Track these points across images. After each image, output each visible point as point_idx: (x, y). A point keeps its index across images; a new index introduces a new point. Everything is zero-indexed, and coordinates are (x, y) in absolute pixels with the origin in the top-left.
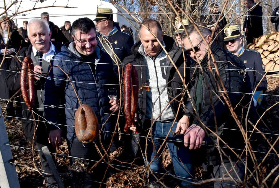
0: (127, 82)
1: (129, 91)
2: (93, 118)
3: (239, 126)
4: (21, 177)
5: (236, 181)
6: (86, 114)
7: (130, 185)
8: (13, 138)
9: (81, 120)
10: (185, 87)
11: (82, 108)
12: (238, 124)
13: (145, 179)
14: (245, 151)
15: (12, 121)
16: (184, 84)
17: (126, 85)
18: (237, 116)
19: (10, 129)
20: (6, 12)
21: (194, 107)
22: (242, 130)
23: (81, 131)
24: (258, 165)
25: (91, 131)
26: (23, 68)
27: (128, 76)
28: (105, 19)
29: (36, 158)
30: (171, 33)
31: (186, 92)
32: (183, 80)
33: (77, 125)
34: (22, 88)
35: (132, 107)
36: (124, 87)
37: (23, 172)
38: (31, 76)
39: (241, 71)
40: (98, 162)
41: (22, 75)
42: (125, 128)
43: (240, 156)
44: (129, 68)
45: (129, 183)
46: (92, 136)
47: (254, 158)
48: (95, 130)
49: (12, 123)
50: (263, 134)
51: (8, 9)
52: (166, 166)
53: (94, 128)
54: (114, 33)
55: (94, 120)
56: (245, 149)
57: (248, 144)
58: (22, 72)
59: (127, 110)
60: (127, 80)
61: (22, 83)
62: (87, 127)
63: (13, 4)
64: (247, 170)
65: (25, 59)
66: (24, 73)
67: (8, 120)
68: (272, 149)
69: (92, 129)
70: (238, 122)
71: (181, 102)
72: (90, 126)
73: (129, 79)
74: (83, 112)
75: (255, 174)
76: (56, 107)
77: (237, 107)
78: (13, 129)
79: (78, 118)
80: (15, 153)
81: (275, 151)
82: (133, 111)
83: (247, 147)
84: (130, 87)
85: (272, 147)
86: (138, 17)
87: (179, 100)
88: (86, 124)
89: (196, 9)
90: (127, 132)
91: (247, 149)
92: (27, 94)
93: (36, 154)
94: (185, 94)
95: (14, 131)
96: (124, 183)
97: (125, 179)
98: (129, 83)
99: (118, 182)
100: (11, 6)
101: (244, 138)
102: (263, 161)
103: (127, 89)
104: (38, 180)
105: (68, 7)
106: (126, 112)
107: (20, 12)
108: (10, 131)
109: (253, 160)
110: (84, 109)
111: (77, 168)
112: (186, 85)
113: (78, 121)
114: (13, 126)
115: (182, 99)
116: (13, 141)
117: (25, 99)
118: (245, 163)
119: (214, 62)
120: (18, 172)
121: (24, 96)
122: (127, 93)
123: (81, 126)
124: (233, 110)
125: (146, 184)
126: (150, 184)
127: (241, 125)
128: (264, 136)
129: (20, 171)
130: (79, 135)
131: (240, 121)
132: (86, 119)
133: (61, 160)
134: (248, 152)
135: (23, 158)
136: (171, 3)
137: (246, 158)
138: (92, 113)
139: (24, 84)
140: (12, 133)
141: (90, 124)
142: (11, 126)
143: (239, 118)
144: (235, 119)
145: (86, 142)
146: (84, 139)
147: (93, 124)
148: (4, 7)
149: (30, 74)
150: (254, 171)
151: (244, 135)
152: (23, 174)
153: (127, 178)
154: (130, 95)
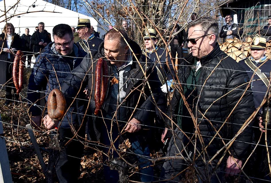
0: (98, 72)
1: (100, 80)
2: (62, 100)
3: (190, 113)
4: (12, 149)
5: (186, 160)
6: (57, 97)
7: (100, 161)
8: (8, 119)
9: (53, 102)
10: (145, 79)
11: (54, 92)
12: (189, 112)
13: (109, 156)
14: (195, 135)
15: (10, 105)
16: (145, 76)
17: (97, 75)
18: (189, 105)
19: (7, 111)
20: (5, 14)
21: (153, 96)
22: (193, 117)
23: (52, 110)
24: (205, 148)
25: (60, 111)
26: (16, 59)
27: (99, 67)
28: (85, 26)
29: (26, 136)
30: (138, 41)
31: (147, 83)
32: (145, 74)
33: (49, 105)
34: (14, 75)
35: (102, 94)
36: (96, 76)
37: (14, 146)
38: (21, 66)
39: (193, 67)
40: (71, 139)
41: (14, 65)
42: (95, 111)
43: (190, 138)
44: (100, 62)
45: (99, 159)
46: (61, 115)
47: (202, 141)
48: (63, 110)
49: (10, 107)
50: (210, 122)
51: (7, 12)
52: (130, 147)
53: (63, 108)
54: (92, 38)
55: (63, 102)
56: (195, 133)
57: (197, 129)
58: (15, 62)
59: (96, 96)
60: (98, 71)
61: (14, 71)
62: (57, 108)
63: (11, 8)
64: (196, 150)
65: (17, 52)
66: (16, 63)
67: (7, 104)
68: (217, 134)
69: (61, 109)
70: (190, 110)
71: (142, 91)
72: (59, 106)
73: (100, 70)
74: (54, 95)
75: (202, 154)
76: (40, 92)
77: (189, 97)
78: (10, 111)
79: (50, 100)
80: (9, 130)
81: (220, 136)
82: (102, 97)
83: (196, 132)
84: (101, 77)
85: (217, 133)
86: (109, 20)
87: (141, 90)
88: (57, 105)
89: (159, 23)
90: (96, 114)
91: (196, 133)
92: (17, 81)
93: (26, 132)
94: (146, 85)
95: (10, 113)
96: (94, 159)
97: (95, 156)
98: (100, 74)
99: (90, 158)
100: (10, 9)
101: (194, 123)
102: (209, 144)
103: (98, 78)
104: (26, 153)
105: (55, 12)
106: (96, 97)
107: (17, 14)
108: (7, 113)
109: (201, 143)
110: (55, 93)
111: (54, 144)
112: (147, 77)
113: (51, 102)
114: (10, 110)
115: (143, 89)
116: (9, 121)
117: (15, 85)
118: (194, 144)
119: (171, 59)
120: (10, 145)
121: (15, 82)
122: (97, 82)
123: (52, 107)
124: (186, 100)
125: (110, 160)
126: (113, 160)
127: (192, 113)
128: (211, 123)
129: (11, 145)
130: (50, 113)
131: (191, 109)
132: (57, 101)
133: (45, 138)
134: (197, 135)
135: (16, 135)
136: (137, 10)
137: (196, 139)
138: (61, 96)
139: (15, 72)
140: (9, 115)
141: (59, 105)
142: (8, 109)
143: (191, 107)
144: (187, 107)
145: (56, 120)
146: (54, 117)
147: (62, 105)
148: (4, 10)
149: (21, 64)
150: (202, 152)
151: (194, 121)
152: (14, 148)
153: (97, 155)
154: (100, 83)
